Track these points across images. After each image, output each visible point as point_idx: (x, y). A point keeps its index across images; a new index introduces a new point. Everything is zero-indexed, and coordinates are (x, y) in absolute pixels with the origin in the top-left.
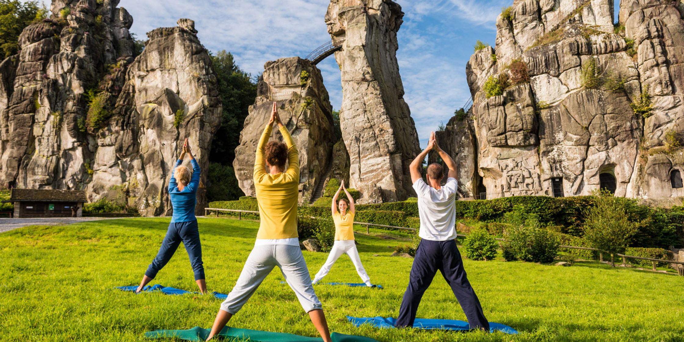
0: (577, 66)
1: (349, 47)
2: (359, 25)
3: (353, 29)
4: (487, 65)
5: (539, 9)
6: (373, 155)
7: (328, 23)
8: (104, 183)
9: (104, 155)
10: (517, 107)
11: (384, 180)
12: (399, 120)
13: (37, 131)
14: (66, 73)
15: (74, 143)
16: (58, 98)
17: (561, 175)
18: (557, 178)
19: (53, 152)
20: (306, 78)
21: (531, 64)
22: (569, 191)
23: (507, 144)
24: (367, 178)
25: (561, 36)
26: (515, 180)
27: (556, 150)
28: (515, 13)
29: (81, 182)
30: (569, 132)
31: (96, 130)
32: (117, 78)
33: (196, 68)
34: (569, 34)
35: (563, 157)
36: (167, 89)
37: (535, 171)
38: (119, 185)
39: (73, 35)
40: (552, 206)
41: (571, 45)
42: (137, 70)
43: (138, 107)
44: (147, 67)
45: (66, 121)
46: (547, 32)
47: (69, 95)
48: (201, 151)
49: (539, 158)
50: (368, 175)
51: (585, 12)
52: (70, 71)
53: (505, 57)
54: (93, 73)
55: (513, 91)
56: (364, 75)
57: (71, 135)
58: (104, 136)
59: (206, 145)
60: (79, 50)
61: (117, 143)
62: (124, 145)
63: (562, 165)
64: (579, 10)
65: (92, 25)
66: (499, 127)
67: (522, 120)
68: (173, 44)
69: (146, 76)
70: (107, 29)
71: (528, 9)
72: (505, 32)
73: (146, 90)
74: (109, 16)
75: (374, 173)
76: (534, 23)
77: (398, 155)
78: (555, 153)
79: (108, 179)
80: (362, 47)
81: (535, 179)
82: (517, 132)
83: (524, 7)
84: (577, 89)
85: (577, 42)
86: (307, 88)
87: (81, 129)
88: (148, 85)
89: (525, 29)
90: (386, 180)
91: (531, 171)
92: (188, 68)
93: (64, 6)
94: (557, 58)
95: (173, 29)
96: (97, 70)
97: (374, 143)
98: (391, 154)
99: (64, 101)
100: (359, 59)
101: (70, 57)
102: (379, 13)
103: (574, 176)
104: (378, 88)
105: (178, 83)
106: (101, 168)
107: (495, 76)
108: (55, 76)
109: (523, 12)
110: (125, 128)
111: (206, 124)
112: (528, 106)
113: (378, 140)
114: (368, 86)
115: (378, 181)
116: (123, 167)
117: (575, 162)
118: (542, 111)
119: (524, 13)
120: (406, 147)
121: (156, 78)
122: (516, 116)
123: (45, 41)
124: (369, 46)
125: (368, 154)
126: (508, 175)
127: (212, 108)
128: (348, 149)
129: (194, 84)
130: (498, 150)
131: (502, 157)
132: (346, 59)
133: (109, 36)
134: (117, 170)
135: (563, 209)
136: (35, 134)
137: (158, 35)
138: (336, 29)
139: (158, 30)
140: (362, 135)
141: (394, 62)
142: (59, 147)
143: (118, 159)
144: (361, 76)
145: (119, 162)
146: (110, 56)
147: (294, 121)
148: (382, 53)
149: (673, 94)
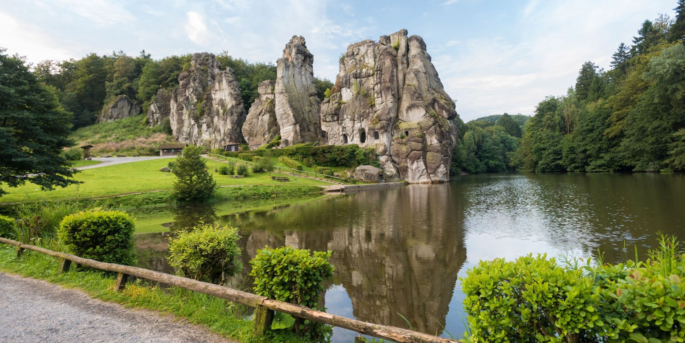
0: (355, 84)
9: (204, 127)
10: (333, 104)
11: (290, 136)
12: (306, 107)
13: (183, 118)
15: (194, 122)
17: (346, 133)
19: (188, 126)
20: (273, 90)
21: (341, 83)
22: (349, 140)
23: (326, 120)
26: (332, 136)
27: (344, 122)
30: (349, 115)
31: (200, 117)
35: (346, 126)
36: (221, 98)
38: (208, 139)
41: (353, 74)
42: (212, 90)
43: (213, 107)
44: (215, 89)
45: (191, 114)
47: (192, 102)
48: (231, 126)
49: (339, 126)
52: (193, 92)
55: (334, 95)
57: (193, 119)
58: (203, 119)
59: (233, 122)
60: (196, 83)
62: (209, 123)
63: (346, 129)
66: (325, 113)
67: (333, 109)
69: (215, 93)
71: (349, 54)
73: (215, 99)
77: (298, 125)
79: (205, 136)
81: (338, 135)
82: (329, 115)
85: (357, 72)
86: (273, 94)
87: (196, 116)
91: (337, 132)
94: (350, 80)
98: (294, 124)
99: (191, 105)
101: (193, 86)
103: (351, 133)
104: (287, 96)
105: (224, 96)
106: (203, 132)
108: (188, 95)
110: (209, 115)
112: (338, 102)
113: (288, 119)
114: (283, 95)
117: (350, 127)
118: (342, 104)
120: (309, 119)
121: (218, 94)
124: (286, 76)
125: (285, 125)
126: (329, 133)
127: (236, 106)
129: (230, 96)
130: (325, 123)
131: (327, 126)
134: (208, 133)
140: (283, 117)
142: (190, 124)
144: (281, 91)
145: (208, 130)
147: (263, 111)
148: (298, 77)
149: (382, 97)
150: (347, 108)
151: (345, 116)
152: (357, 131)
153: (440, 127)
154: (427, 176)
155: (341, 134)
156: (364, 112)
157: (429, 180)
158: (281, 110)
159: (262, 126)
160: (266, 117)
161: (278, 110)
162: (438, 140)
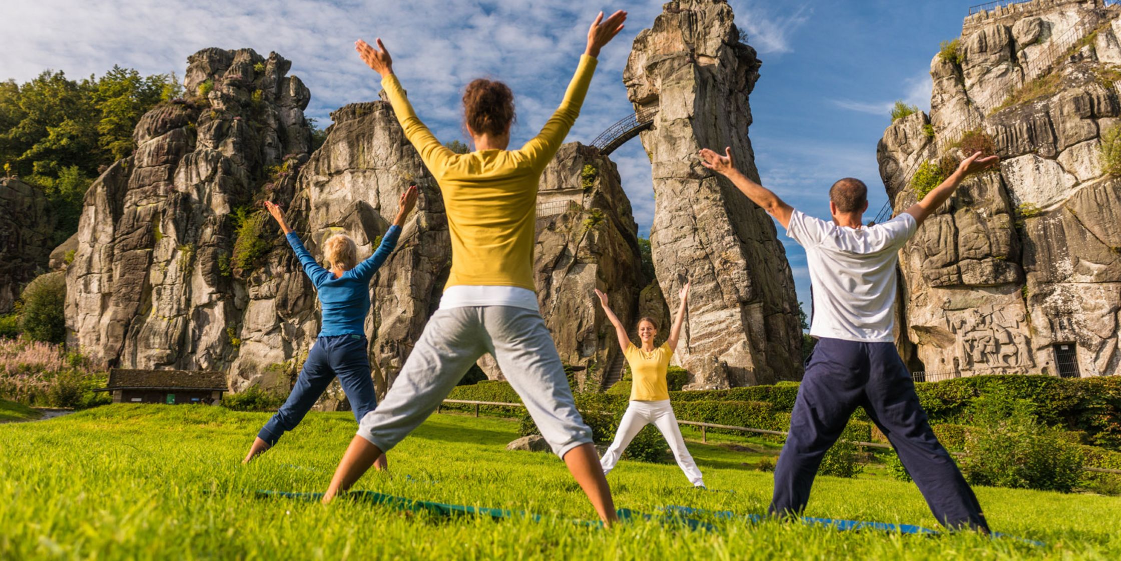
0: (1092, 138)
1: (666, 121)
2: (683, 83)
3: (671, 90)
4: (915, 144)
5: (1012, 42)
6: (711, 306)
7: (627, 84)
8: (256, 360)
9: (258, 314)
10: (979, 216)
11: (731, 350)
12: (756, 244)
13: (155, 276)
14: (203, 183)
15: (211, 294)
16: (190, 222)
17: (1072, 338)
18: (1064, 344)
19: (179, 310)
20: (592, 178)
21: (1000, 137)
22: (1091, 369)
23: (962, 282)
24: (701, 348)
25: (1057, 87)
26: (981, 347)
27: (1058, 291)
28: (966, 50)
29: (220, 359)
30: (1085, 258)
31: (247, 272)
32: (282, 188)
33: (408, 167)
34: (1071, 82)
35: (1075, 305)
36: (360, 202)
37: (1019, 330)
38: (281, 363)
39: (216, 122)
40: (1059, 394)
41: (1076, 100)
42: (313, 173)
43: (313, 234)
44: (329, 168)
45: (200, 259)
46: (1028, 79)
47: (207, 217)
48: (415, 305)
49: (1026, 307)
50: (702, 342)
51: (1101, 41)
52: (210, 179)
53: (949, 129)
54: (245, 182)
55: (969, 187)
56: (692, 166)
57: (207, 282)
58: (258, 282)
59: (423, 293)
60: (225, 144)
61: (279, 293)
62: (289, 297)
63: (1074, 320)
64: (1089, 39)
65: (246, 105)
66: (944, 252)
67: (989, 238)
68: (372, 129)
69: (327, 182)
70: (270, 110)
71: (990, 42)
72: (949, 84)
73: (327, 205)
74: (274, 90)
75: (714, 339)
76: (1003, 67)
77: (756, 305)
78: (1056, 297)
79: (262, 353)
80: (687, 120)
81: (1019, 346)
82: (980, 259)
83: (983, 39)
84: (1093, 178)
85: (1090, 95)
86: (593, 194)
87: (225, 270)
88: (331, 197)
89: (986, 77)
90: (735, 350)
91: (1013, 331)
92: (394, 167)
93: (205, 77)
94: (1051, 125)
95: (373, 104)
96: (251, 177)
97: (711, 285)
98: (744, 304)
99: (199, 227)
100: (683, 140)
101: (210, 158)
102: (716, 62)
103: (1099, 340)
104: (718, 188)
105: (378, 192)
106: (252, 335)
107: (933, 162)
108: (187, 187)
109: (981, 47)
110: (292, 268)
111: (423, 258)
112: (999, 212)
113: (719, 280)
114: (701, 185)
115: (721, 352)
116: (287, 333)
117: (1098, 313)
118: (1026, 221)
119: (983, 49)
120: (770, 291)
121: (343, 185)
122: (978, 231)
123: (174, 133)
124: (701, 117)
125: (701, 304)
126: (966, 338)
127: (433, 232)
128: (666, 296)
130: (944, 294)
131: (952, 306)
132: (660, 141)
133: (272, 122)
134: (277, 339)
135: (1082, 400)
136: (152, 281)
137: (348, 116)
138: (643, 93)
139: (349, 107)
140: (691, 271)
141: (746, 145)
142: (188, 301)
143: (279, 319)
144: (687, 169)
145: (282, 325)
146: (272, 153)
150: (1071, 235)
155: (1043, 338)
158: (688, 242)
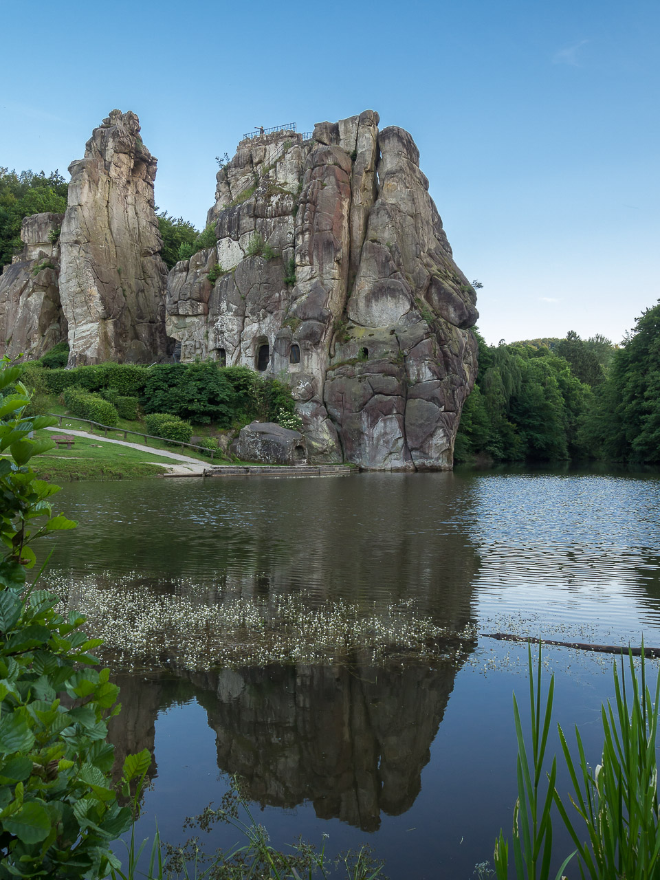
0: (252, 230)
5: (252, 161)
6: (85, 321)
17: (222, 346)
18: (220, 349)
21: (218, 226)
22: (228, 362)
23: (179, 313)
24: (78, 345)
25: (252, 195)
26: (189, 350)
27: (220, 320)
30: (231, 302)
35: (225, 328)
41: (249, 206)
49: (207, 328)
50: (79, 342)
51: (277, 168)
55: (201, 255)
56: (77, 237)
63: (224, 337)
64: (274, 166)
66: (175, 295)
71: (240, 161)
72: (222, 186)
75: (85, 340)
76: (246, 177)
77: (110, 321)
78: (219, 323)
81: (203, 350)
82: (186, 300)
85: (256, 203)
86: (57, 246)
89: (238, 183)
90: (93, 347)
91: (201, 341)
94: (239, 220)
97: (85, 308)
98: (102, 320)
103: (233, 348)
112: (204, 272)
113: (88, 306)
114: (80, 248)
115: (86, 348)
117: (233, 333)
118: (218, 276)
119: (236, 165)
122: (188, 284)
125: (81, 319)
126: (184, 345)
130: (174, 320)
131: (179, 326)
140: (75, 300)
147: (31, 283)
148: (117, 210)
149: (312, 264)
150: (230, 286)
151: (224, 306)
152: (249, 341)
153: (441, 342)
154: (405, 454)
155: (211, 345)
156: (268, 298)
157: (410, 464)
158: (73, 283)
159: (25, 320)
160: (36, 299)
161: (67, 285)
162: (434, 373)
